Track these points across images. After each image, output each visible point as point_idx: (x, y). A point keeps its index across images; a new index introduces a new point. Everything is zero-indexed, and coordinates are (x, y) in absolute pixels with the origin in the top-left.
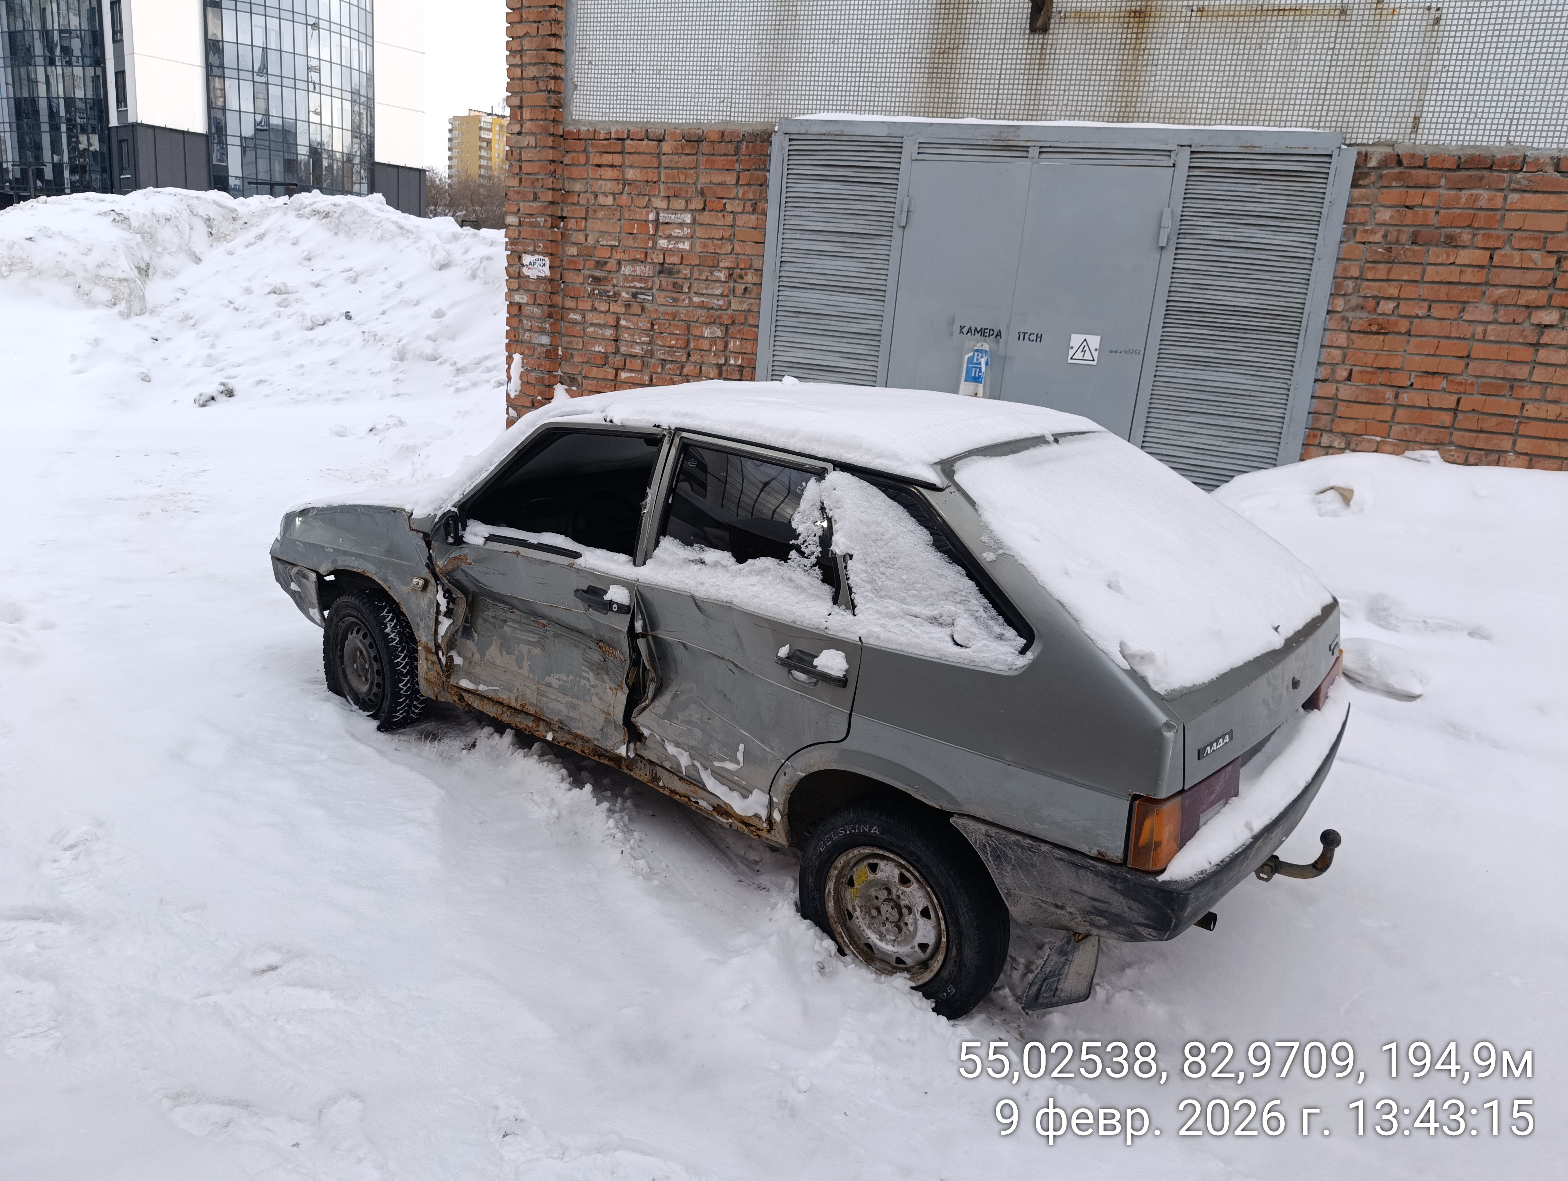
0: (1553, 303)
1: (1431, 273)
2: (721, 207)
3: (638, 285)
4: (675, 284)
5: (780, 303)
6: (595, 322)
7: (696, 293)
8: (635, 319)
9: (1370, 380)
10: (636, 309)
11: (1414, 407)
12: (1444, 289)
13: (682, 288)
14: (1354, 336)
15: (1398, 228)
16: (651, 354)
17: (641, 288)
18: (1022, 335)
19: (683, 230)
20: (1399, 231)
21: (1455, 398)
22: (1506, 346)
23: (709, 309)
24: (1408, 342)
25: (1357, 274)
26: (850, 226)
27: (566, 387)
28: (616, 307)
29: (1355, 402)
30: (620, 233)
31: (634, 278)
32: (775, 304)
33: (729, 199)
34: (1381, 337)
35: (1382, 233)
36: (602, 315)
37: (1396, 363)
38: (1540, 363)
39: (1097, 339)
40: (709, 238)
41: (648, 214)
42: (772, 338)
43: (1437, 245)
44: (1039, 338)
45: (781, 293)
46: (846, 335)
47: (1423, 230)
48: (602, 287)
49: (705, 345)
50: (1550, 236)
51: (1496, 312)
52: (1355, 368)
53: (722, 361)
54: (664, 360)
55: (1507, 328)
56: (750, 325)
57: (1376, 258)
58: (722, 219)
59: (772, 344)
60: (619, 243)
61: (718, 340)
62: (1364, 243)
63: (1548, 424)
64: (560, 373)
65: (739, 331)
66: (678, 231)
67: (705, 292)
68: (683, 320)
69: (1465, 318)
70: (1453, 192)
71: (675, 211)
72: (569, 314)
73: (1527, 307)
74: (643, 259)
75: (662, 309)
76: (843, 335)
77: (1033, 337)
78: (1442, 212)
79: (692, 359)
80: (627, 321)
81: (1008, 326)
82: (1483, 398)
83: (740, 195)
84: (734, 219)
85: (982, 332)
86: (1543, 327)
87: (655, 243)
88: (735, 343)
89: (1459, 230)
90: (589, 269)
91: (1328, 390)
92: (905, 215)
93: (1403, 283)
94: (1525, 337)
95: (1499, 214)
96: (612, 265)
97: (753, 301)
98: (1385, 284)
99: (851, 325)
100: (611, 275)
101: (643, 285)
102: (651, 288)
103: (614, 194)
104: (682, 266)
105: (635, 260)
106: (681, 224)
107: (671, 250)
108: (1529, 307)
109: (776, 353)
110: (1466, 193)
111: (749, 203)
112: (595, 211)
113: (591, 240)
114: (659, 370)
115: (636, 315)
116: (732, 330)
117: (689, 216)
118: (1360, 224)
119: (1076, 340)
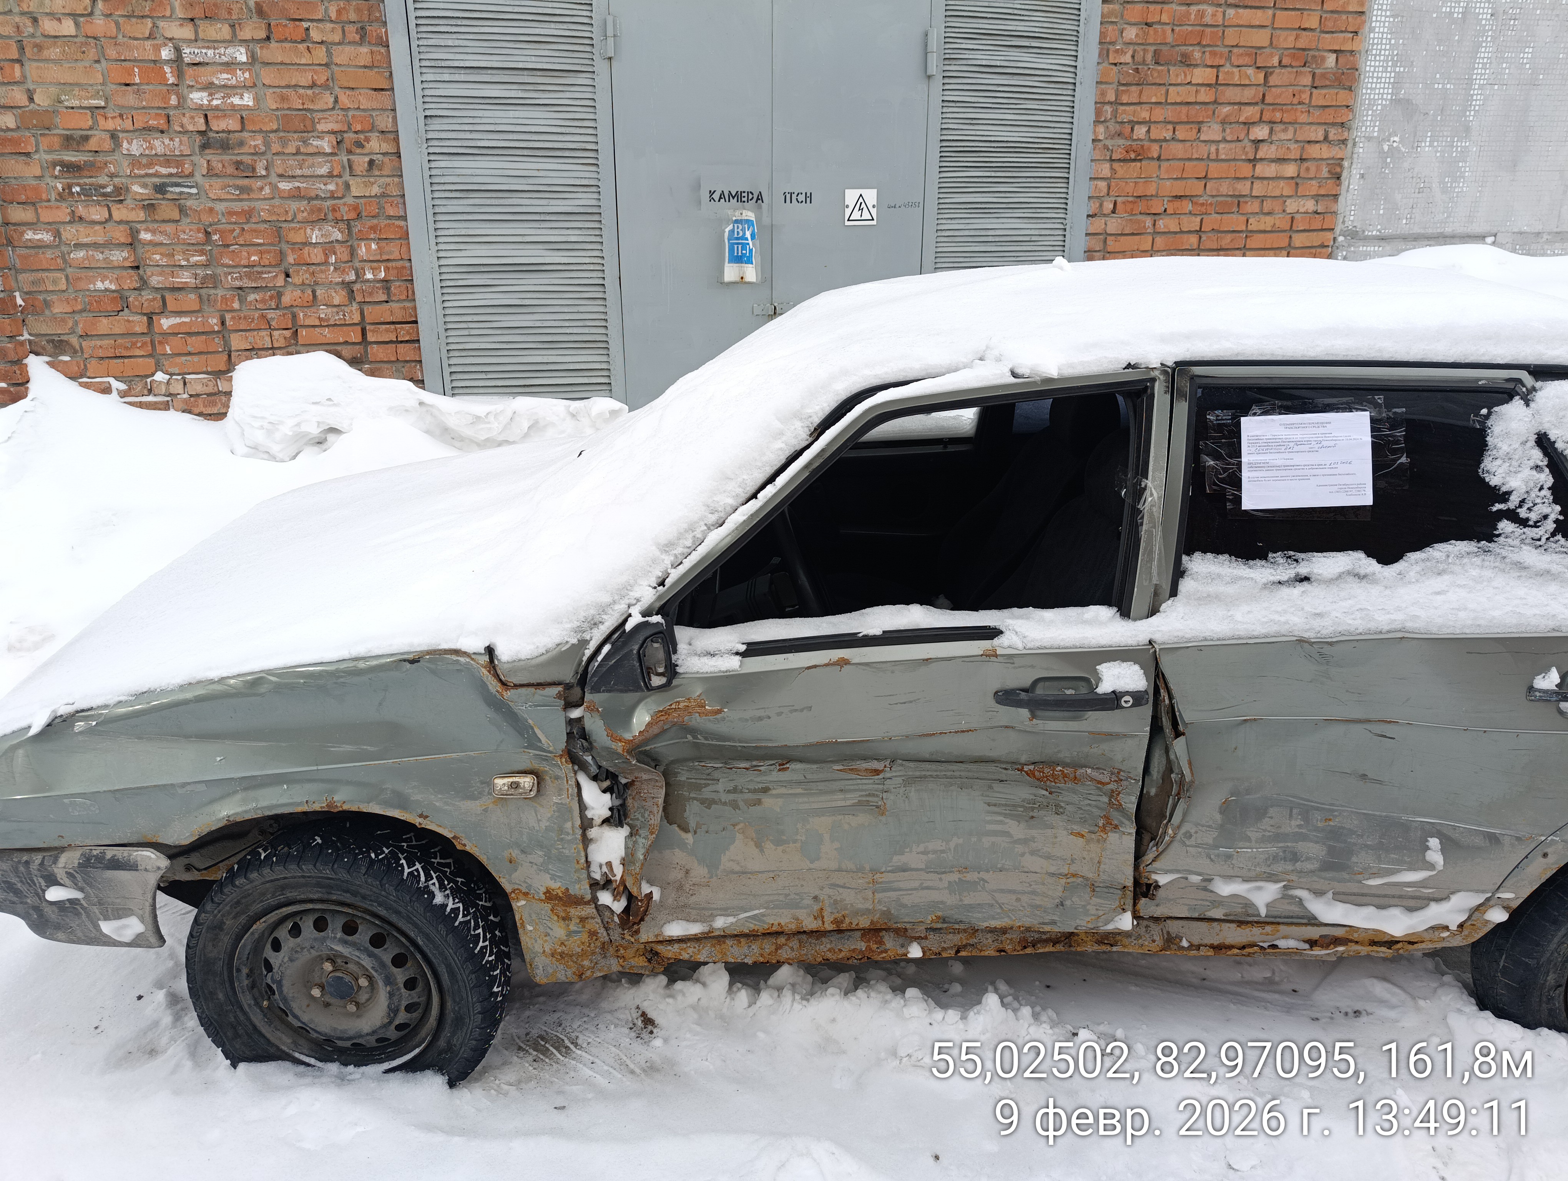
0: (1264, 119)
1: (1175, 94)
2: (301, 34)
3: (164, 171)
4: (238, 165)
5: (435, 180)
6: (85, 240)
7: (281, 176)
8: (169, 228)
9: (1132, 210)
10: (167, 210)
11: (1169, 232)
12: (1184, 109)
13: (254, 169)
14: (1116, 165)
15: (1143, 47)
16: (214, 281)
17: (171, 175)
18: (788, 196)
19: (234, 74)
20: (1144, 50)
21: (1198, 219)
22: (1233, 163)
23: (310, 199)
24: (1160, 166)
25: (1113, 99)
26: (528, 59)
27: (47, 359)
28: (125, 211)
29: (1122, 235)
30: (103, 84)
31: (153, 159)
32: (428, 181)
33: (312, 21)
34: (1138, 164)
35: (1130, 53)
36: (97, 227)
37: (1152, 190)
38: (1258, 178)
39: (874, 192)
40: (288, 86)
41: (157, 49)
42: (432, 234)
43: (1175, 65)
44: (809, 198)
45: (433, 165)
46: (548, 218)
47: (1164, 48)
48: (87, 181)
49: (317, 256)
50: (1258, 52)
51: (1224, 130)
52: (1119, 200)
53: (352, 277)
54: (240, 288)
55: (1233, 145)
56: (390, 217)
57: (1129, 80)
58: (307, 54)
59: (433, 241)
60: (107, 100)
61: (337, 246)
62: (1115, 64)
63: (1267, 235)
64: (26, 336)
65: (373, 228)
66: (225, 76)
67: (299, 172)
68: (265, 221)
69: (1201, 139)
70: (1184, 8)
71: (213, 43)
72: (22, 234)
73: (1245, 123)
74: (165, 127)
75: (220, 207)
76: (543, 217)
77: (802, 198)
78: (1177, 29)
79: (296, 279)
80: (154, 232)
81: (771, 186)
82: (1218, 217)
83: (333, 16)
84: (329, 54)
85: (739, 196)
86: (1257, 142)
87: (182, 99)
88: (368, 248)
89: (1191, 48)
90: (50, 151)
91: (1098, 225)
92: (611, 41)
93: (1153, 106)
94: (1247, 154)
95: (1220, 29)
96: (99, 140)
97: (388, 180)
98: (1138, 108)
99: (552, 202)
100: (100, 158)
101: (174, 171)
102: (191, 175)
103: (74, 16)
104: (245, 134)
105: (148, 129)
106: (227, 64)
107: (217, 108)
108: (1248, 124)
109: (441, 254)
110: (1194, 8)
111: (351, 29)
112: (39, 47)
113: (42, 100)
114: (236, 305)
115: (169, 221)
116: (357, 227)
117: (243, 50)
118: (1110, 43)
119: (851, 196)
